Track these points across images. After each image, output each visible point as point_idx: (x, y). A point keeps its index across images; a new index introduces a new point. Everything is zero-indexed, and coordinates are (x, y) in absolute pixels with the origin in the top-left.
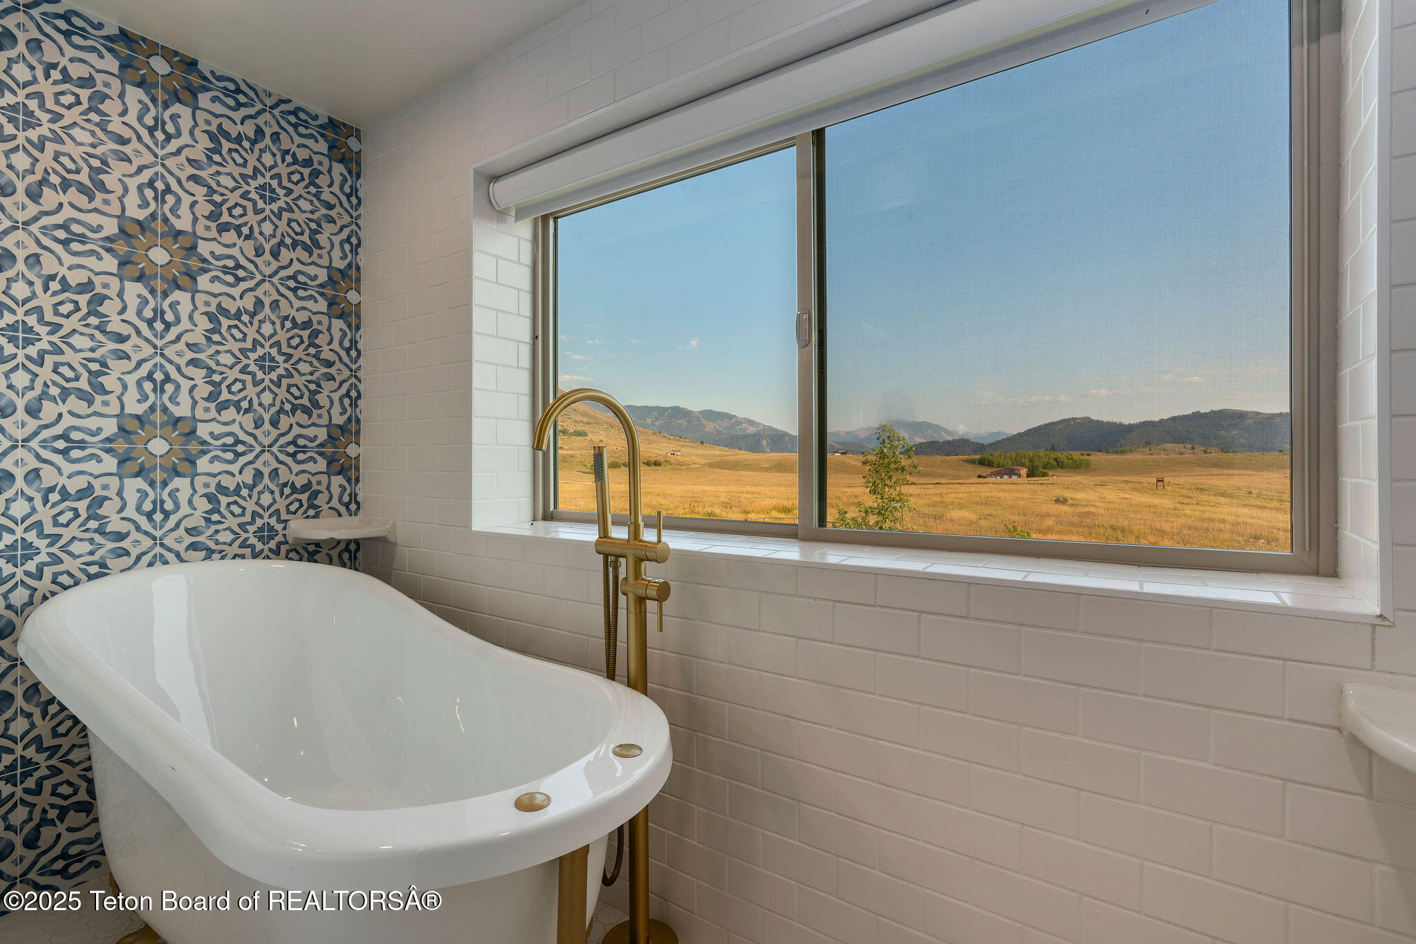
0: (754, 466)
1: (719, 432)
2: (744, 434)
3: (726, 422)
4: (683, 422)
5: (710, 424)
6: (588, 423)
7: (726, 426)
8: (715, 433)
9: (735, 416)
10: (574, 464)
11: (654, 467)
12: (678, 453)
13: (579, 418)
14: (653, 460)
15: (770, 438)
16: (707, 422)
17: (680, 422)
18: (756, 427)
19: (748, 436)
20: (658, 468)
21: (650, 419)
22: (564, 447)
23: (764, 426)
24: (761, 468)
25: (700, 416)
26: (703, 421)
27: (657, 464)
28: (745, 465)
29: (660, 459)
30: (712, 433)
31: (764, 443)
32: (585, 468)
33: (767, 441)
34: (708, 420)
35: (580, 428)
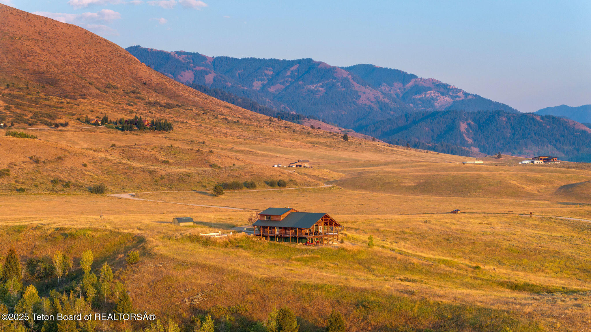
0: (396, 185)
1: (383, 107)
2: (429, 109)
3: (397, 88)
4: (319, 88)
5: (368, 90)
6: (168, 106)
7: (397, 95)
8: (376, 107)
9: (413, 76)
10: (193, 185)
11: (278, 189)
12: (307, 165)
13: (153, 97)
14: (277, 179)
15: (474, 120)
16: (363, 88)
17: (313, 87)
18: (451, 97)
19: (434, 115)
20: (283, 189)
21: (260, 83)
22: (170, 160)
23: (466, 94)
24: (405, 187)
25: (350, 77)
26: (356, 87)
27: (281, 184)
28: (385, 184)
29: (285, 178)
30: (370, 107)
31: (463, 127)
32: (204, 189)
33: (469, 124)
34: (364, 84)
35: (159, 115)
